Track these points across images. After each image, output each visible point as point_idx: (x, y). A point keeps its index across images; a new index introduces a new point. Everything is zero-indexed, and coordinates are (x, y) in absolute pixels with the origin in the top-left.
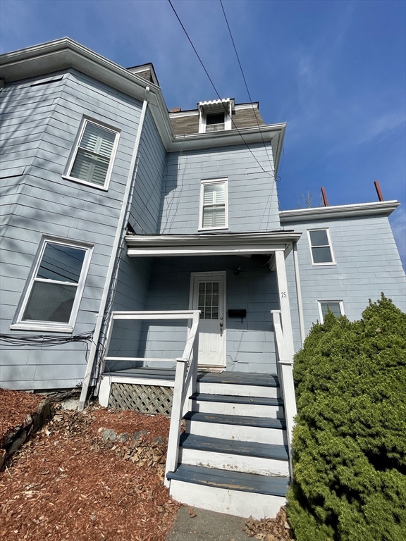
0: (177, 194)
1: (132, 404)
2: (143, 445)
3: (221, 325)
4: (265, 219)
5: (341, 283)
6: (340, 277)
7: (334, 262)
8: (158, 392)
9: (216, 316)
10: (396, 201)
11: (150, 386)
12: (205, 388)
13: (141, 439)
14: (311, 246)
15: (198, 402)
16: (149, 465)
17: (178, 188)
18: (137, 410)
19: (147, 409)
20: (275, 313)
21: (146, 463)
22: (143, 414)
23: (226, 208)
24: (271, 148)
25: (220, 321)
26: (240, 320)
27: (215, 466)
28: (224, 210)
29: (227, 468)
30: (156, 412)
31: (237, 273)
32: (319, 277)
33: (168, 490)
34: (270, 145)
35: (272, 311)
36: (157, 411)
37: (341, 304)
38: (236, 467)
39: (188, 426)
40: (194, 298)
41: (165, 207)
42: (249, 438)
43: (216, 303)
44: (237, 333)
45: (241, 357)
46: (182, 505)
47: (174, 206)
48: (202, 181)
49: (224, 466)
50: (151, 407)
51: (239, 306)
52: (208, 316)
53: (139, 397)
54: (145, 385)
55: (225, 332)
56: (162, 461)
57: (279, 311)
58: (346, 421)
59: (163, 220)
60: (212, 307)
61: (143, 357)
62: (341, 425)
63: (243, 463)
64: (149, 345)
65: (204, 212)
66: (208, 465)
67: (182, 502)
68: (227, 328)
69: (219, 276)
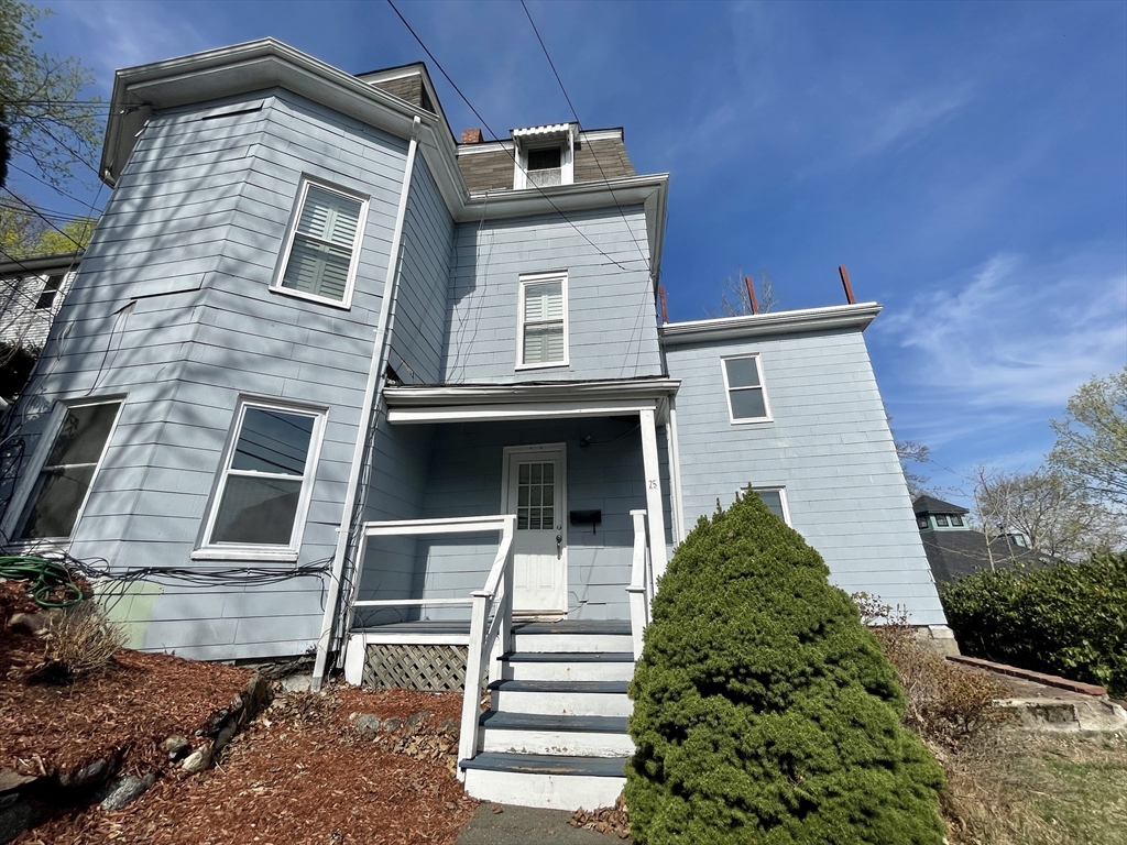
0: (475, 302)
1: (404, 677)
2: (423, 732)
3: (559, 540)
4: (634, 347)
5: (782, 455)
6: (781, 444)
7: (769, 417)
8: (446, 655)
9: (549, 523)
10: (875, 303)
11: (433, 646)
12: (523, 643)
13: (420, 724)
14: (727, 388)
15: (511, 664)
16: (433, 756)
17: (479, 291)
18: (411, 687)
19: (429, 685)
20: (637, 515)
21: (429, 754)
22: (423, 692)
23: (565, 326)
24: (643, 216)
25: (558, 532)
26: (591, 529)
27: (534, 751)
28: (561, 331)
29: (552, 752)
30: (444, 689)
31: (585, 444)
32: (742, 445)
33: (462, 785)
34: (642, 211)
35: (632, 512)
36: (446, 685)
37: (782, 493)
38: (565, 749)
39: (496, 700)
40: (510, 493)
41: (455, 326)
42: (588, 711)
43: (549, 501)
44: (585, 553)
45: (594, 595)
46: (482, 802)
47: (471, 325)
48: (522, 278)
49: (548, 750)
50: (435, 681)
51: (587, 505)
52: (535, 525)
53: (415, 665)
54: (425, 646)
55: (565, 550)
56: (453, 750)
57: (644, 512)
58: (678, 649)
59: (452, 351)
60: (542, 507)
61: (421, 598)
62: (674, 655)
63: (576, 742)
64: (430, 581)
65: (526, 333)
66: (524, 751)
67: (483, 798)
68: (568, 544)
69: (554, 453)
